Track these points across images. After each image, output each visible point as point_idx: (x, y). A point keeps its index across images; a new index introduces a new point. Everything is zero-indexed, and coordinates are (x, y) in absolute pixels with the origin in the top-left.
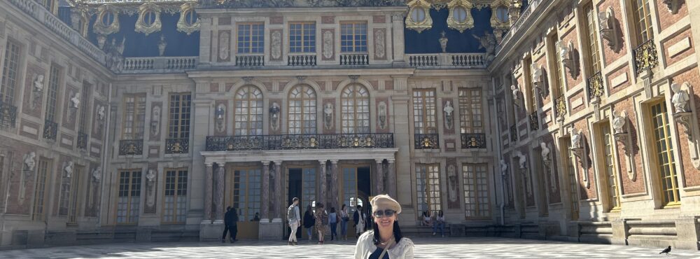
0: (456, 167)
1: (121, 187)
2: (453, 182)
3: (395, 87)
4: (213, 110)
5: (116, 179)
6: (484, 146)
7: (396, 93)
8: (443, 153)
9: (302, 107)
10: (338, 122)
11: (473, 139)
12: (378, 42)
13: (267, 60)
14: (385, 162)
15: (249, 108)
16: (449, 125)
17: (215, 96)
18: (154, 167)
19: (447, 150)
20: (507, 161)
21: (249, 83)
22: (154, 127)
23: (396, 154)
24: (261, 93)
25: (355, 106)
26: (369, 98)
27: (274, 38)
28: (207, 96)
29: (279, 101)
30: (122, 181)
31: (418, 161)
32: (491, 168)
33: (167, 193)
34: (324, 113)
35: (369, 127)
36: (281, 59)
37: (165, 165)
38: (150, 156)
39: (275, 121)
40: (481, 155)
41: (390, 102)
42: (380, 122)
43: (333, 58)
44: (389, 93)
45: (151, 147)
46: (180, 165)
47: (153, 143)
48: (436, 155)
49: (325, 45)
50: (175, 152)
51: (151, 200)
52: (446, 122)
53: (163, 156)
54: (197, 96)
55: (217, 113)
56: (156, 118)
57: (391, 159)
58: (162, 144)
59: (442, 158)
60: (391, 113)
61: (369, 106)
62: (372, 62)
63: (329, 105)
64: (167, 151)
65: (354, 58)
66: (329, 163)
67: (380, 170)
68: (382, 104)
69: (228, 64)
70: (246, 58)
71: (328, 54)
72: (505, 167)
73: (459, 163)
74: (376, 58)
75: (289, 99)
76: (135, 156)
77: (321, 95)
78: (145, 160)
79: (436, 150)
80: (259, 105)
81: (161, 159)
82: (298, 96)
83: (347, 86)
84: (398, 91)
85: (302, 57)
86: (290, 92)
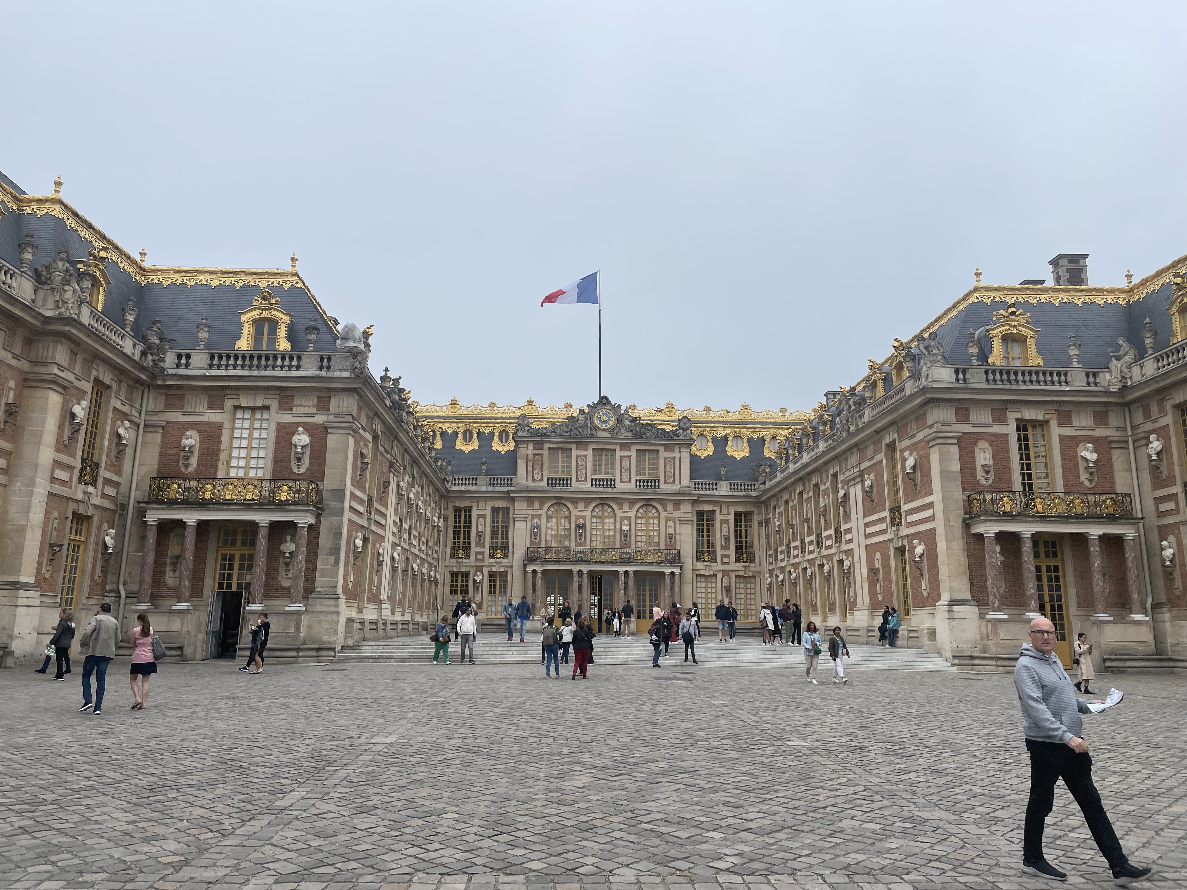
0: (730, 578)
1: (452, 586)
2: (727, 591)
3: (682, 510)
4: (529, 523)
5: (448, 580)
6: (753, 561)
7: (682, 515)
8: (720, 567)
9: (603, 523)
10: (633, 537)
11: (745, 555)
12: (668, 469)
13: (573, 480)
14: (673, 573)
15: (558, 523)
16: (726, 543)
17: (531, 512)
18: (480, 569)
19: (723, 564)
20: (771, 576)
21: (559, 502)
22: (480, 536)
23: (681, 567)
24: (569, 509)
25: (648, 524)
26: (659, 518)
27: (580, 463)
28: (525, 512)
29: (584, 517)
30: (452, 581)
31: (698, 572)
32: (758, 580)
33: (490, 592)
34: (621, 529)
35: (659, 543)
36: (585, 481)
37: (489, 569)
38: (477, 560)
39: (581, 536)
40: (751, 569)
41: (677, 523)
42: (668, 540)
43: (629, 481)
44: (676, 514)
45: (477, 553)
46: (502, 569)
47: (479, 549)
48: (714, 568)
49: (623, 470)
50: (497, 558)
51: (478, 597)
52: (723, 540)
53: (488, 561)
54: (517, 512)
55: (533, 527)
56: (481, 528)
57: (677, 571)
58: (487, 550)
59: (719, 571)
60: (678, 531)
61: (659, 524)
62: (662, 486)
63: (626, 522)
64: (491, 557)
65: (647, 482)
66: (626, 573)
67: (668, 580)
68: (670, 523)
69: (541, 484)
70: (556, 479)
71: (625, 478)
72: (769, 580)
73: (733, 576)
74: (666, 483)
75: (592, 516)
76: (464, 561)
77: (619, 514)
78: (472, 563)
79: (715, 564)
80: (567, 520)
81: (486, 563)
82: (600, 514)
83: (641, 507)
84: (684, 513)
85: (603, 480)
86: (593, 510)
